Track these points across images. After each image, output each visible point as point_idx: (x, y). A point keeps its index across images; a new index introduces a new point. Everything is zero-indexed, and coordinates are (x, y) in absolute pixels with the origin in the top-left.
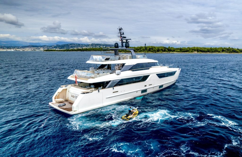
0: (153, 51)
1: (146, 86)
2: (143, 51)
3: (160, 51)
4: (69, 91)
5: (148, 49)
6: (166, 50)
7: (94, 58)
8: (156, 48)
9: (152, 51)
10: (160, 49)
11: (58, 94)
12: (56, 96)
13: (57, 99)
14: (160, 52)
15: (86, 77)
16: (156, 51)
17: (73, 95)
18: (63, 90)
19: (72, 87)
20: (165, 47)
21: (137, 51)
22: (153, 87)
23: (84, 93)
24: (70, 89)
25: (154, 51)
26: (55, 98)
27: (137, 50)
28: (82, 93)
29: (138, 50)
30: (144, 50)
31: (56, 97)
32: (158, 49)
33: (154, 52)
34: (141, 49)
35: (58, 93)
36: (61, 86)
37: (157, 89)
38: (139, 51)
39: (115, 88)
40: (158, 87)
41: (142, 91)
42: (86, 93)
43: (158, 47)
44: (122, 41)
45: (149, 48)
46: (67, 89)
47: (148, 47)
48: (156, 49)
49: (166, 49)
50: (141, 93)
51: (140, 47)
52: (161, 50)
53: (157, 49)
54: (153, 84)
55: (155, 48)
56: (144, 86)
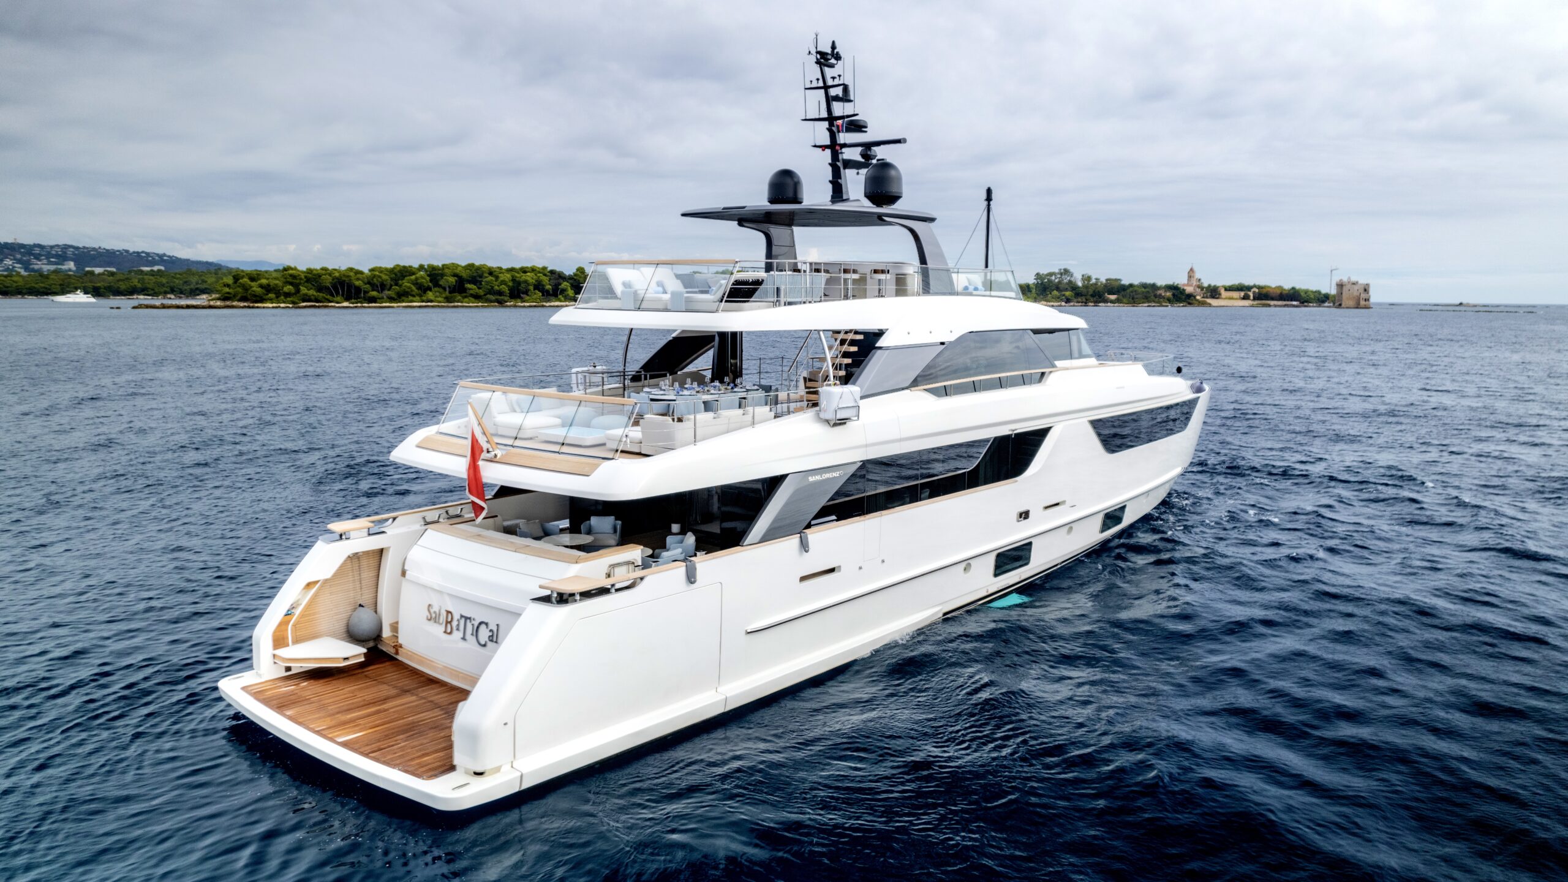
0: (481, 292)
1: (1025, 515)
2: (421, 296)
3: (526, 292)
4: (404, 573)
5: (452, 280)
6: (563, 291)
7: (619, 289)
8: (502, 277)
9: (477, 297)
10: (526, 282)
11: (304, 603)
12: (288, 614)
13: (297, 641)
14: (527, 298)
15: (565, 449)
16: (500, 293)
17: (443, 604)
18: (355, 558)
19: (434, 537)
20: (552, 272)
21: (374, 293)
22: (1069, 526)
23: (563, 599)
24: (417, 555)
25: (491, 291)
26: (279, 641)
27: (374, 287)
28: (546, 599)
29: (382, 287)
30: (423, 290)
31: (283, 624)
32: (513, 280)
33: (488, 301)
34: (406, 283)
35: (309, 585)
36: (337, 526)
37: (1091, 535)
38: (391, 293)
39: (814, 535)
40: (1098, 521)
41: (999, 556)
42: (587, 595)
43: (512, 270)
44: (835, 156)
45: (455, 275)
46: (381, 551)
47: (446, 271)
48: (503, 282)
49: (565, 285)
50: (996, 575)
51: (391, 271)
52: (531, 288)
53: (510, 284)
54: (1068, 504)
55: (497, 278)
56: (1015, 516)
